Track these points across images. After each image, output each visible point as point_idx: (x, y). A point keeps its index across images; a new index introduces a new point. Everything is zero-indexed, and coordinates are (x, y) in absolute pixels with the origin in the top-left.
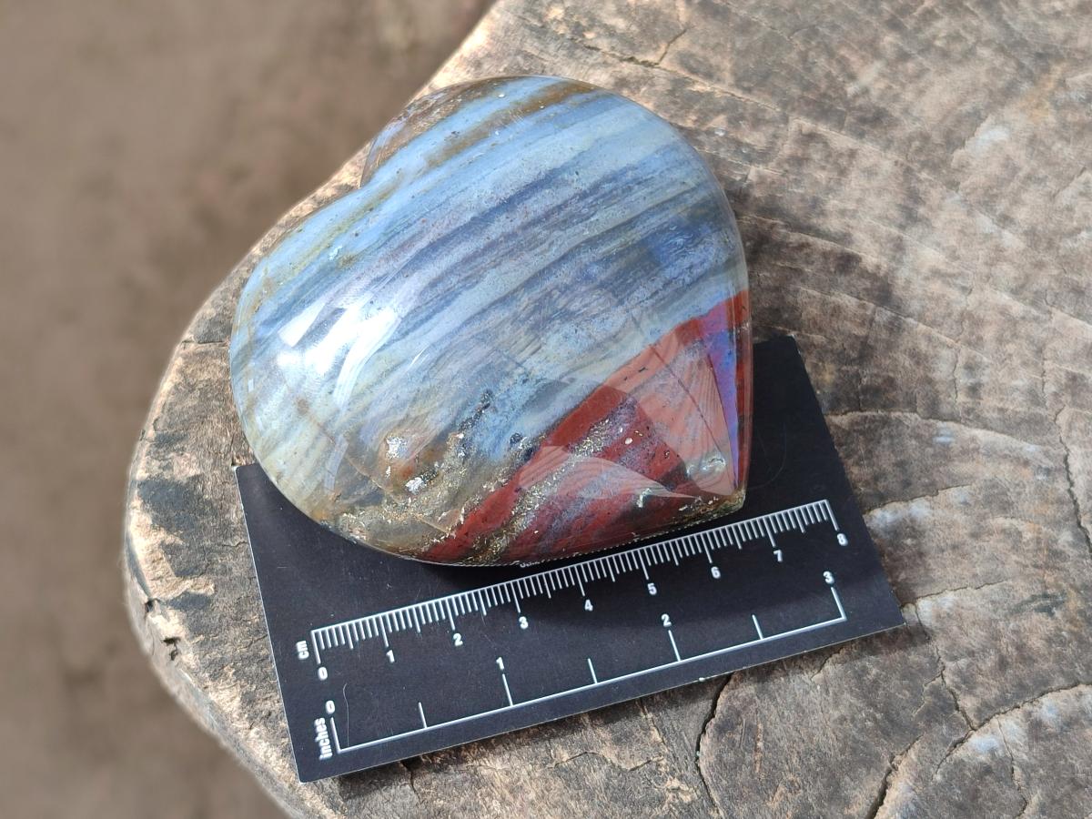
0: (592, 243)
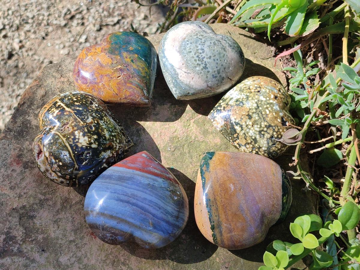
0: (126, 187)
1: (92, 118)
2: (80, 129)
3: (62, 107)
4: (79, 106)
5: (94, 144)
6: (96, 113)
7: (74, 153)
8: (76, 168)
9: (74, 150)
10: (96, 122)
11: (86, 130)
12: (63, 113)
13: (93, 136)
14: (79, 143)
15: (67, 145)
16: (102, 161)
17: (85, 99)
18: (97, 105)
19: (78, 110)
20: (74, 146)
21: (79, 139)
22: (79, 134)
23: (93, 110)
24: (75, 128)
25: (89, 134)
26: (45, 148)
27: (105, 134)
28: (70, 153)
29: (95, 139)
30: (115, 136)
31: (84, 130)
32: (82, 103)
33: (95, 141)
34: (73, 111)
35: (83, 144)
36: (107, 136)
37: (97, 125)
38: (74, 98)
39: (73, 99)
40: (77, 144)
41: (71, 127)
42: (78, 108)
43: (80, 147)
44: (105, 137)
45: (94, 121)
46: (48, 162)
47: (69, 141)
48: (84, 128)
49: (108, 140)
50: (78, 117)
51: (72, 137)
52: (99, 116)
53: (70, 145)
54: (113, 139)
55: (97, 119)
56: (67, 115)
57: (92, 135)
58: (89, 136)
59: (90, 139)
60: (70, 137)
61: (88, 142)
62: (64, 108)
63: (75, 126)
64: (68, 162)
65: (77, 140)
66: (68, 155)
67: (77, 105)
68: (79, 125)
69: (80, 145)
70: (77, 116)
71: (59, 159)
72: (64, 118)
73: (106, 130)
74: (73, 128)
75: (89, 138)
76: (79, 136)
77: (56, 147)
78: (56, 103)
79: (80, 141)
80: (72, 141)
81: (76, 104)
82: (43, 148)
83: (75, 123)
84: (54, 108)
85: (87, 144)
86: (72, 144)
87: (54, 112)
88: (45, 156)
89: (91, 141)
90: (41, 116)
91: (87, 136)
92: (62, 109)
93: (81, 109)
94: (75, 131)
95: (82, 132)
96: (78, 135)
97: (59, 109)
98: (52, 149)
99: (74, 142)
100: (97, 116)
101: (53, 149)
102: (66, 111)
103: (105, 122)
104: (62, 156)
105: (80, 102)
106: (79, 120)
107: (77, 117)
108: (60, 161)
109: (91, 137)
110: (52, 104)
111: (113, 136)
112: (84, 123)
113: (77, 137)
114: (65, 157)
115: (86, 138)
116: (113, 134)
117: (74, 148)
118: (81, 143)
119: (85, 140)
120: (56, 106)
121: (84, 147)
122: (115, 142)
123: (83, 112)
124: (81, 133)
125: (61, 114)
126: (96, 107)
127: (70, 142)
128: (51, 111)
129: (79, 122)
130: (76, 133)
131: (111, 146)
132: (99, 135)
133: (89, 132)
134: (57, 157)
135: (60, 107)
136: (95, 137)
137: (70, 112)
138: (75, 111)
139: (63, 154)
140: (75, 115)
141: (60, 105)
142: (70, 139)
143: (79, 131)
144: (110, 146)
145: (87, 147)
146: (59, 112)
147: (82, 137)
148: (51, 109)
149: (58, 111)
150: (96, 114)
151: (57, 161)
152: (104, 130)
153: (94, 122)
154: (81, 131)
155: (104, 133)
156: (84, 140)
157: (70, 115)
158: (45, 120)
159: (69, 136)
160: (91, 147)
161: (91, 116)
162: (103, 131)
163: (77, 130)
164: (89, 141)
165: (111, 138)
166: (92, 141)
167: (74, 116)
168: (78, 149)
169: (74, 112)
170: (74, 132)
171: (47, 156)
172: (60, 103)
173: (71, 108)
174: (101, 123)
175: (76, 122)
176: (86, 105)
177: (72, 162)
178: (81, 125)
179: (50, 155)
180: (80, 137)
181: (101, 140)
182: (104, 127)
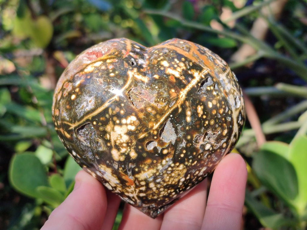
1: (173, 143)
2: (142, 125)
3: (189, 82)
4: (194, 114)
5: (119, 153)
6: (186, 148)
7: (94, 118)
8: (70, 126)
9: (99, 120)
10: (165, 152)
11: (142, 136)
12: (174, 87)
13: (132, 150)
14: (112, 126)
15: (107, 104)
16: (97, 170)
17: (216, 123)
18: (208, 147)
19: (184, 115)
20: (106, 118)
21: (121, 124)
22: (131, 124)
23: (192, 143)
24: (142, 116)
25: (134, 142)
26: (102, 62)
27: (144, 171)
28: (93, 111)
29: (128, 154)
30: (148, 188)
31: (140, 131)
32: (205, 120)
33: (126, 155)
34: (182, 106)
35: (112, 133)
36: (142, 176)
37: (159, 154)
38: (214, 102)
39: (211, 101)
40: (111, 122)
41: (143, 106)
42: (189, 113)
43: (106, 129)
44: (139, 172)
45: (167, 148)
46: (77, 73)
47: (113, 106)
48: (145, 131)
49: (136, 179)
50: (168, 117)
51: (122, 112)
52: (182, 156)
53: (106, 111)
54: (142, 186)
55: (173, 152)
56: (170, 95)
57: (134, 149)
58: (131, 143)
59: (125, 145)
60: (121, 108)
61: (118, 142)
62: (184, 86)
63: (148, 115)
64: (78, 110)
65: (118, 122)
66: (88, 109)
67: (196, 110)
68: (150, 121)
69: (109, 128)
70: (170, 114)
71: (80, 93)
72: (161, 90)
73: (154, 171)
74: (142, 111)
75: (127, 143)
76: (126, 124)
77: (101, 83)
78: (197, 70)
79: (117, 128)
80: (114, 112)
81: (200, 109)
82: (101, 60)
83: (154, 112)
84: (186, 66)
85: (115, 142)
86: (108, 113)
87: (175, 69)
88: (87, 65)
89: (123, 147)
90: (170, 45)
91: (131, 140)
92: (183, 84)
93: (189, 119)
94: (137, 116)
95: (137, 130)
96: (128, 121)
97: (182, 78)
98: (98, 77)
99: (112, 116)
100: (181, 153)
101: (98, 79)
102: (178, 92)
103: (172, 168)
104: (87, 98)
105: (207, 115)
106: (162, 120)
107: (167, 114)
108: (78, 96)
109: (130, 147)
110: (197, 62)
111: (147, 185)
112: (157, 130)
113: (124, 121)
114: (85, 104)
115: (125, 138)
116: (152, 185)
117: (101, 119)
118: (113, 129)
119: (121, 137)
120: (190, 69)
121: (108, 136)
122: (137, 190)
123: (181, 124)
124: (133, 128)
125: (171, 83)
126: (203, 146)
127: (113, 110)
128: (178, 62)
129: (157, 121)
130: (133, 118)
131: (127, 184)
132: (140, 160)
133: (141, 142)
134: (83, 89)
135: (186, 79)
136: (133, 155)
137: (177, 99)
138: (180, 110)
139: (89, 99)
140: (170, 111)
141: (193, 77)
142: (117, 109)
143: (137, 122)
144: (126, 182)
145: (109, 141)
146: (176, 78)
147: (126, 131)
148: (184, 62)
149: (177, 75)
150: (183, 148)
151: (77, 90)
152: (153, 168)
153: (163, 149)
154: (137, 127)
155: (146, 170)
156: (120, 135)
157: (168, 101)
158: (161, 54)
159: (123, 105)
160: (110, 148)
161: (176, 141)
162: (151, 166)
163: (139, 119)
164: (121, 144)
165: (143, 183)
166: (123, 150)
167: (169, 108)
168: (102, 125)
169: (177, 109)
170: (134, 114)
171: (86, 71)
172: (197, 76)
173: (186, 100)
174: (167, 161)
175: (155, 116)
176: (201, 128)
177: (79, 118)
178: (150, 125)
179: (87, 74)
180: (124, 127)
181: (131, 166)
182: (160, 167)
